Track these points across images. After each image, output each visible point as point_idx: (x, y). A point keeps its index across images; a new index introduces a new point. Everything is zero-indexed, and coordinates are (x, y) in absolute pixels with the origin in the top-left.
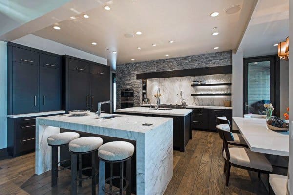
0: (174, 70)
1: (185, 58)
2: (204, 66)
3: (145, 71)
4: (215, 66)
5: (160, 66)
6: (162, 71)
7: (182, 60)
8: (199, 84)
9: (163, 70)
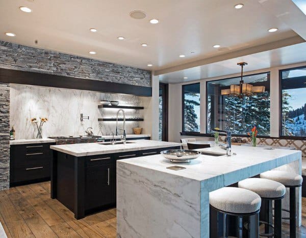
0: (87, 78)
1: (104, 64)
2: (126, 81)
3: (25, 68)
4: (137, 84)
5: (62, 66)
6: (65, 75)
7: (99, 65)
8: (110, 105)
9: (68, 74)
